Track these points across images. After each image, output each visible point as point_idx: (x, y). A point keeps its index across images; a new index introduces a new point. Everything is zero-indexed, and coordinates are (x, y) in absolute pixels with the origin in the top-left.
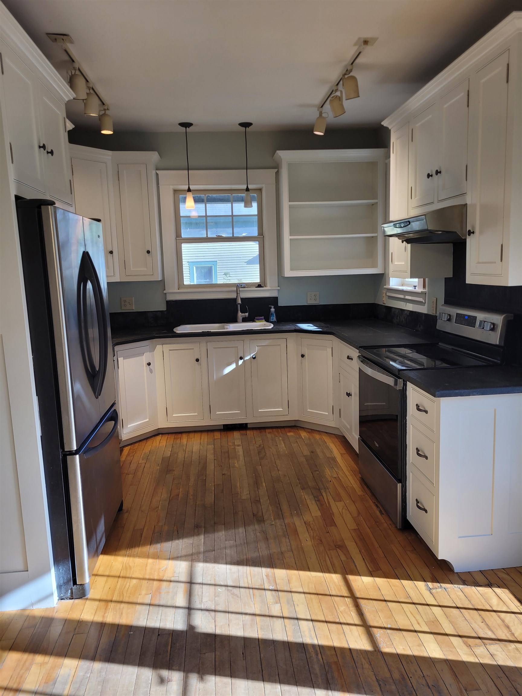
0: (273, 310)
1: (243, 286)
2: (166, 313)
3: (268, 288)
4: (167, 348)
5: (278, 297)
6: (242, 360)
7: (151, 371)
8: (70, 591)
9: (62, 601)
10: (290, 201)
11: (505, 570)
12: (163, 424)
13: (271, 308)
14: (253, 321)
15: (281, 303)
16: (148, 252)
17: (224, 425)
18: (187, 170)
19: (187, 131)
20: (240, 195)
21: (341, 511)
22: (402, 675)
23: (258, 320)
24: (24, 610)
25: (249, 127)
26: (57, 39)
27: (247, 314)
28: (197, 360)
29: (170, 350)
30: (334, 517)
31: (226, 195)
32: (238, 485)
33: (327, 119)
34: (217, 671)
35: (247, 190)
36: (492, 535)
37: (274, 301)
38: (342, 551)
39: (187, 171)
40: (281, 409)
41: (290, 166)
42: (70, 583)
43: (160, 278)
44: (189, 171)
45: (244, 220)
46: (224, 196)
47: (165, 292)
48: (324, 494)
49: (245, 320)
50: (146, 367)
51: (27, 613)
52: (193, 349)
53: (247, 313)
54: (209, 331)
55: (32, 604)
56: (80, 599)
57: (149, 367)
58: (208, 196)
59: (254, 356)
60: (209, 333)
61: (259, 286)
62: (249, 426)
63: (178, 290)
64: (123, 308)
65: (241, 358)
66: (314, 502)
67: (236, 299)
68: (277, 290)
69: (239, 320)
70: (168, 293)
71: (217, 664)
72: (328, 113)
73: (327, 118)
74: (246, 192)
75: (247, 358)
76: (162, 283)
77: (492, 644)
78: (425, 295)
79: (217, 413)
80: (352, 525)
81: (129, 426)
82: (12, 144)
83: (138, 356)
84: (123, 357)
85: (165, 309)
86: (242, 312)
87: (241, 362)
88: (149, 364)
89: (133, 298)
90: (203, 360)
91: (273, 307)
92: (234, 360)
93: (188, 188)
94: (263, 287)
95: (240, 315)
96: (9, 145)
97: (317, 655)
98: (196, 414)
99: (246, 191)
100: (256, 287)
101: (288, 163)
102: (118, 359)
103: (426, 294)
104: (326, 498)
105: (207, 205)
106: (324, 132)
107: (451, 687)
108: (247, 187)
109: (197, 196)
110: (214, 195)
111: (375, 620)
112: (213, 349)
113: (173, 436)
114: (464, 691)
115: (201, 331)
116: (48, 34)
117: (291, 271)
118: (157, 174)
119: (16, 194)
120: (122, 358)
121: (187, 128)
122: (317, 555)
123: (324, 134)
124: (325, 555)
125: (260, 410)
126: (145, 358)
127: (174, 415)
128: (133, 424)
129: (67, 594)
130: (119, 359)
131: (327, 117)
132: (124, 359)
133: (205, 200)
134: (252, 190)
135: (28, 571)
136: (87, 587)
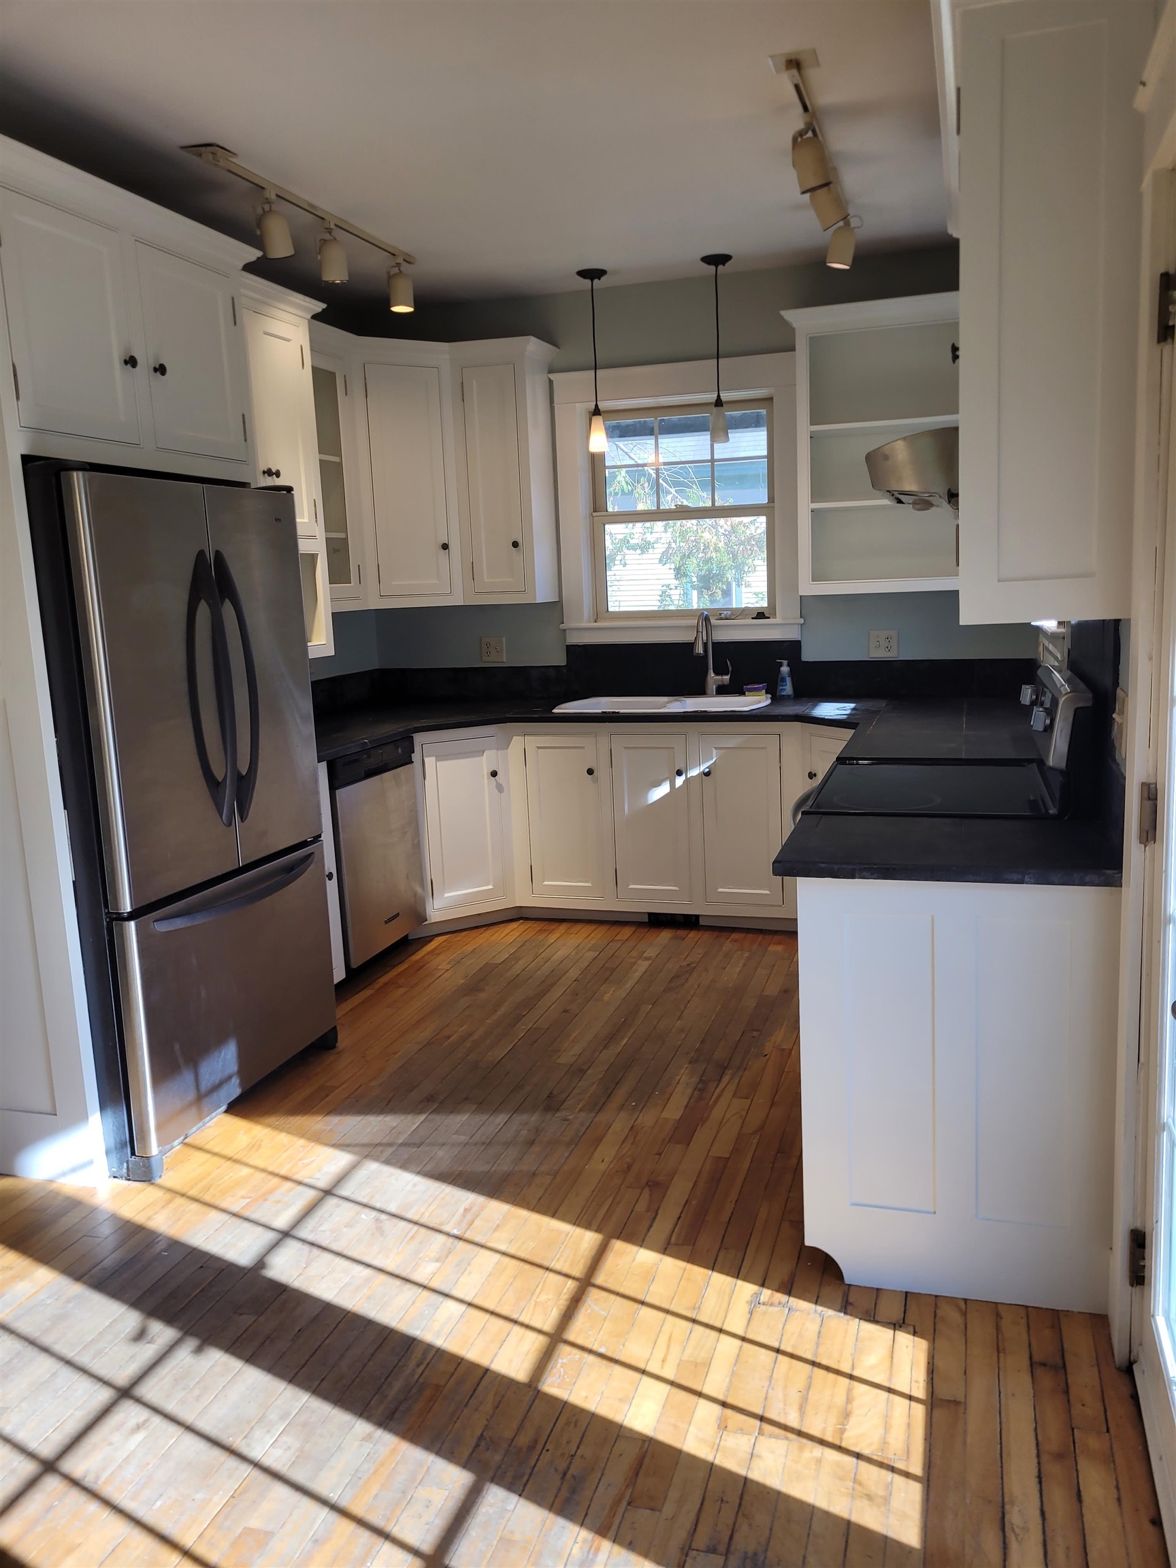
0: (785, 669)
1: (723, 615)
2: (565, 671)
3: (777, 620)
4: (532, 742)
5: (800, 642)
6: (683, 778)
7: (500, 788)
8: (125, 1165)
9: (115, 1179)
10: (813, 422)
11: (966, 1306)
12: (524, 898)
13: (781, 665)
14: (742, 693)
15: (808, 655)
16: (515, 544)
17: (650, 914)
18: (588, 369)
19: (594, 287)
20: (730, 415)
21: (727, 1116)
22: (536, 1441)
23: (750, 690)
24: (51, 1181)
25: (727, 264)
26: (203, 154)
27: (727, 678)
28: (590, 772)
29: (538, 748)
30: (701, 1126)
31: (699, 417)
32: (574, 1035)
33: (856, 230)
34: (235, 1347)
35: (719, 403)
36: (935, 1213)
37: (791, 649)
38: (651, 1195)
39: (594, 371)
40: (767, 892)
41: (814, 341)
42: (125, 1150)
43: (552, 598)
44: (597, 371)
45: (737, 469)
46: (695, 417)
47: (562, 626)
48: (726, 1079)
49: (722, 691)
50: (488, 778)
51: (54, 1186)
52: (583, 748)
53: (727, 674)
54: (617, 711)
55: (64, 1174)
56: (142, 1183)
57: (495, 780)
58: (661, 420)
59: (707, 770)
60: (617, 714)
61: (761, 615)
62: (702, 922)
63: (596, 624)
64: (484, 658)
65: (679, 773)
66: (689, 1091)
67: (694, 643)
68: (798, 624)
69: (709, 691)
70: (568, 629)
71: (244, 1336)
72: (860, 218)
73: (859, 227)
74: (716, 408)
75: (694, 772)
76: (555, 608)
77: (776, 1437)
78: (1062, 640)
79: (631, 886)
80: (722, 1149)
81: (446, 895)
82: (17, 367)
83: (473, 757)
84: (436, 757)
85: (564, 663)
86: (716, 673)
87: (680, 781)
88: (494, 774)
89: (504, 638)
90: (602, 771)
91: (785, 662)
92: (667, 776)
93: (594, 407)
94: (769, 618)
95: (713, 679)
96: (12, 368)
97: (418, 1365)
98: (589, 884)
99: (716, 406)
100: (753, 618)
101: (808, 336)
102: (423, 760)
103: (1064, 638)
104: (722, 1088)
105: (659, 440)
106: (850, 264)
107: (607, 1489)
108: (719, 396)
109: (640, 422)
110: (675, 418)
111: (586, 1332)
112: (623, 749)
113: (538, 926)
114: (624, 1503)
115: (600, 711)
116: (183, 148)
117: (812, 581)
118: (551, 382)
119: (25, 452)
120: (434, 758)
121: (596, 281)
122: (597, 1190)
123: (851, 267)
124: (610, 1195)
125: (720, 890)
126: (486, 762)
127: (546, 883)
128: (456, 891)
129: (122, 1169)
130: (425, 759)
131: (860, 225)
132: (437, 761)
133: (656, 430)
134: (730, 402)
135: (56, 1115)
136: (154, 1161)
